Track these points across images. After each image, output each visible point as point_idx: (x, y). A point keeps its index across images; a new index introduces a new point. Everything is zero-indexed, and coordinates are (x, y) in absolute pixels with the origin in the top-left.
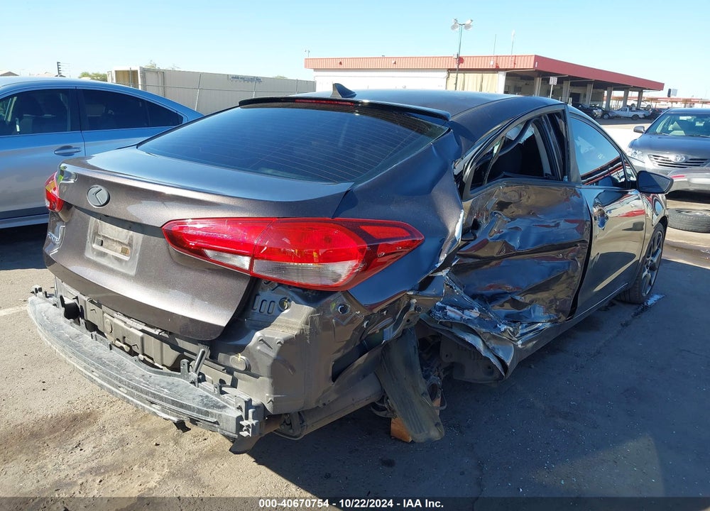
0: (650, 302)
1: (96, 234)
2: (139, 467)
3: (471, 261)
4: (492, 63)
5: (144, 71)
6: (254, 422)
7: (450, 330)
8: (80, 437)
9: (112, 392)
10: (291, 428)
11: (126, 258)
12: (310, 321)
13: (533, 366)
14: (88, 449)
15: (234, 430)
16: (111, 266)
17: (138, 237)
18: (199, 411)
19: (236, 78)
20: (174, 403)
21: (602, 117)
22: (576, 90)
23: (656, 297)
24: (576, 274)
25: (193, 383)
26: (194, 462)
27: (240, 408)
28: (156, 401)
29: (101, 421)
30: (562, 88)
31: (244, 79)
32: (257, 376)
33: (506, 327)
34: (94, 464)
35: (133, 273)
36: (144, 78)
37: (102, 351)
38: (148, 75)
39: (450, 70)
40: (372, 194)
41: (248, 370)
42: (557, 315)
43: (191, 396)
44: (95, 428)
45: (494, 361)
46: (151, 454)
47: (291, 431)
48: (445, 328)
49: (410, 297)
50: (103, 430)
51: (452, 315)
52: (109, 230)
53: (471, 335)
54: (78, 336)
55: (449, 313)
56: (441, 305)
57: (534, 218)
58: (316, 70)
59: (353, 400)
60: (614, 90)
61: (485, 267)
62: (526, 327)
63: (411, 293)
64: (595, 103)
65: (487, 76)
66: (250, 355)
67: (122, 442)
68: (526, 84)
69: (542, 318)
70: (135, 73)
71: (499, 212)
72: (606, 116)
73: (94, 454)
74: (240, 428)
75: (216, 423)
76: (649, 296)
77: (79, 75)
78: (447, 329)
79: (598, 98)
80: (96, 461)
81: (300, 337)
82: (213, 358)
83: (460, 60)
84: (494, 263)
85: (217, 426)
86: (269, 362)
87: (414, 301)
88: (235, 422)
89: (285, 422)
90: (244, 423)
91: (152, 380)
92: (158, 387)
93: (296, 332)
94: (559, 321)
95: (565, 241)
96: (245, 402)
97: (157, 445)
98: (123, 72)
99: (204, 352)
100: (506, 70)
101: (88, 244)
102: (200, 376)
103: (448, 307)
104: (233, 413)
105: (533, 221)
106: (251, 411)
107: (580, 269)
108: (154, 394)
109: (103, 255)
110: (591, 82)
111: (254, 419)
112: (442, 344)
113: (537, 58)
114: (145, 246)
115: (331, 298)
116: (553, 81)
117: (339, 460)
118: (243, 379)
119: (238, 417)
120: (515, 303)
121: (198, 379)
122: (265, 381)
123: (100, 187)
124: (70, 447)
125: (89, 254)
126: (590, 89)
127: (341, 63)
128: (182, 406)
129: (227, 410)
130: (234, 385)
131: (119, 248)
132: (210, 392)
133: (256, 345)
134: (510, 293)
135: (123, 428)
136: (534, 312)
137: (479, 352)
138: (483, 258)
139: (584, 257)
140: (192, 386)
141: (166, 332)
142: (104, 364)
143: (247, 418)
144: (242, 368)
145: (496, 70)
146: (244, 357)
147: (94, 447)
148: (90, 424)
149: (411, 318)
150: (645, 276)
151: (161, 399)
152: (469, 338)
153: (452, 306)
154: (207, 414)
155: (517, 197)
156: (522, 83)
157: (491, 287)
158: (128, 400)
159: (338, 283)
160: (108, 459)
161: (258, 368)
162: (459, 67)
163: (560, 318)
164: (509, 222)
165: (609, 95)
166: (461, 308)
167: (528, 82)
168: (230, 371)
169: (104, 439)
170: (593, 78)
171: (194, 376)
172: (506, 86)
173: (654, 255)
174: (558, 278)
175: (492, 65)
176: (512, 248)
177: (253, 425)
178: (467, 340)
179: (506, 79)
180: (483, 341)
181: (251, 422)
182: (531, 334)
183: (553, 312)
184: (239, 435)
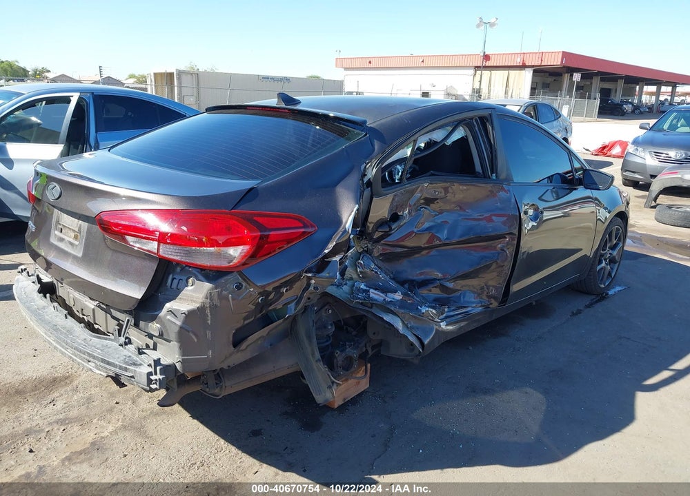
0: (611, 292)
1: (58, 222)
2: (98, 420)
3: (399, 250)
4: (519, 60)
5: (180, 73)
6: (161, 377)
7: (370, 310)
8: (56, 394)
9: (62, 353)
10: (207, 387)
11: (77, 243)
12: (209, 296)
13: (471, 348)
14: (60, 404)
15: (146, 384)
16: (66, 249)
17: (85, 225)
18: (120, 368)
19: (266, 78)
20: (103, 361)
21: (633, 112)
22: (606, 85)
23: (618, 288)
24: (506, 264)
25: (121, 345)
26: (145, 418)
27: (150, 365)
28: (91, 359)
29: (75, 383)
30: (591, 83)
31: (273, 79)
32: (169, 341)
33: (427, 309)
34: (61, 417)
35: (80, 255)
36: (179, 79)
37: (59, 320)
38: (183, 76)
39: (477, 68)
40: (276, 191)
41: (161, 335)
42: (489, 301)
43: (117, 356)
44: (70, 387)
45: (412, 339)
46: (111, 410)
47: (207, 390)
48: (365, 308)
49: (310, 279)
50: (76, 390)
51: (376, 297)
52: (67, 220)
53: (390, 315)
54: (44, 307)
55: (372, 295)
56: (365, 288)
57: (462, 213)
58: (346, 69)
59: (274, 367)
60: (647, 85)
61: (417, 256)
62: (453, 310)
63: (310, 275)
64: (627, 98)
65: (513, 73)
66: (161, 323)
67: (89, 400)
68: (555, 80)
69: (473, 303)
70: (171, 75)
71: (426, 207)
72: (637, 112)
73: (64, 408)
74: (150, 381)
75: (132, 377)
76: (609, 287)
77: (127, 77)
78: (367, 309)
79: (630, 93)
80: (64, 414)
81: (201, 309)
82: (136, 325)
83: (487, 57)
84: (424, 252)
85: (133, 379)
86: (177, 329)
87: (313, 282)
88: (146, 377)
89: (203, 382)
90: (153, 377)
91: (91, 343)
92: (93, 348)
93: (198, 305)
94: (491, 306)
95: (493, 234)
96: (154, 360)
97: (117, 403)
98: (161, 74)
99: (128, 320)
100: (533, 66)
101: (52, 231)
102: (127, 340)
103: (371, 290)
104: (145, 370)
105: (461, 215)
106: (158, 368)
107: (509, 259)
108: (88, 353)
109: (62, 240)
110: (621, 78)
111: (161, 374)
112: (368, 323)
113: (565, 54)
114: (89, 232)
115: (229, 277)
116: (577, 77)
117: (268, 421)
118: (162, 344)
119: (148, 373)
120: (444, 288)
121: (125, 342)
122: (175, 345)
123: (55, 184)
124: (46, 402)
125: (53, 240)
126: (621, 84)
127: (370, 62)
128: (108, 363)
129: (142, 367)
130: (155, 348)
131: (73, 235)
132: (132, 353)
133: (166, 315)
134: (439, 280)
135: (93, 389)
136: (464, 298)
137: (397, 330)
138: (412, 248)
139: (513, 248)
140: (121, 348)
141: (103, 303)
142: (57, 330)
143: (156, 374)
144: (157, 334)
145: (523, 67)
146: (158, 325)
147: (65, 403)
148: (66, 384)
149: (311, 297)
150: (602, 269)
151: (94, 357)
152: (388, 318)
153: (376, 289)
154: (126, 369)
155: (443, 194)
156: (550, 80)
157: (421, 274)
158: (73, 359)
159: (231, 264)
160: (74, 413)
161: (168, 333)
162: (486, 64)
163: (491, 304)
164: (436, 215)
165: (641, 89)
166: (385, 290)
167: (556, 78)
168: (150, 336)
169: (75, 397)
170: (624, 73)
171: (122, 339)
172: (532, 83)
173: (613, 248)
174: (488, 267)
175: (518, 61)
176: (439, 239)
177: (159, 379)
178: (385, 318)
179: (533, 75)
180: (402, 320)
181: (159, 377)
182: (459, 316)
183: (485, 297)
184: (150, 387)
